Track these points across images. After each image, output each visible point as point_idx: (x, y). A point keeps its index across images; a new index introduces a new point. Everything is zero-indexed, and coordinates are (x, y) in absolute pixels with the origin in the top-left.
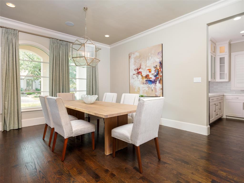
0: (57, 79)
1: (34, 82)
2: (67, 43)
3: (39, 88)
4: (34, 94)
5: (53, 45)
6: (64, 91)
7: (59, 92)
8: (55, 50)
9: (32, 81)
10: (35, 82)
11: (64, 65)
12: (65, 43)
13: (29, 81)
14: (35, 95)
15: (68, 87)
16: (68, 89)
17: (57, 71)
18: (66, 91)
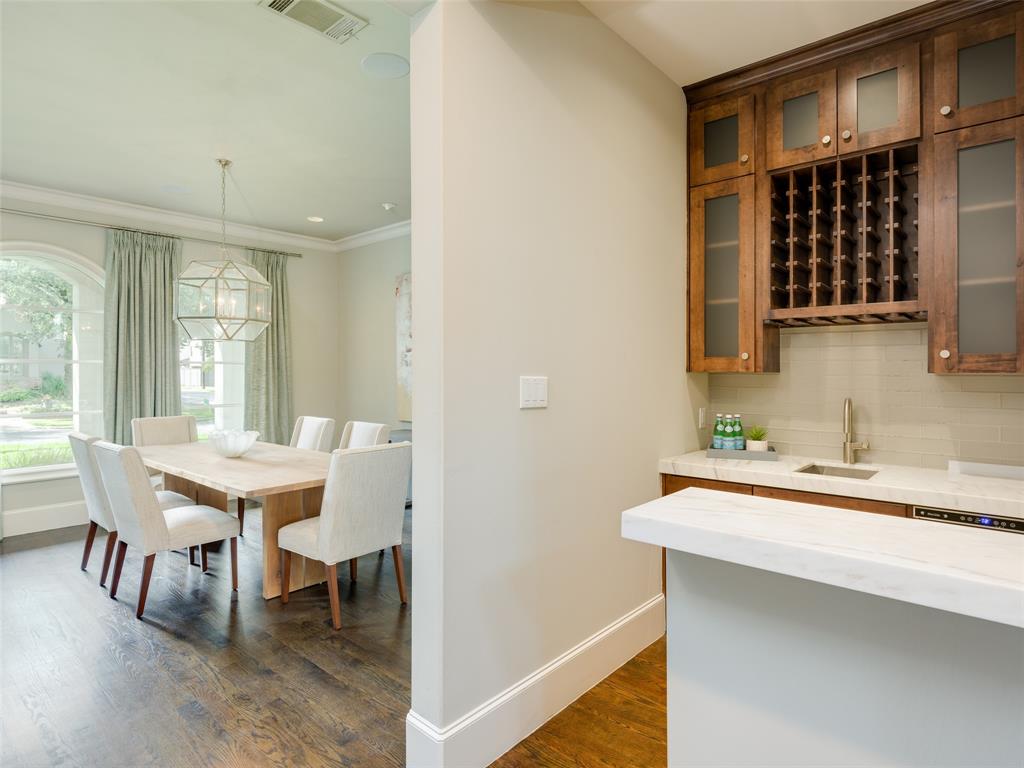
0: (133, 370)
1: (33, 348)
2: (171, 240)
3: (58, 372)
4: (35, 400)
5: (119, 250)
6: (159, 411)
7: (141, 415)
8: (125, 267)
9: (25, 343)
10: (40, 346)
11: (159, 319)
12: (160, 242)
13: (11, 339)
14: (39, 406)
15: (175, 395)
16: (175, 401)
17: (133, 342)
18: (168, 409)
